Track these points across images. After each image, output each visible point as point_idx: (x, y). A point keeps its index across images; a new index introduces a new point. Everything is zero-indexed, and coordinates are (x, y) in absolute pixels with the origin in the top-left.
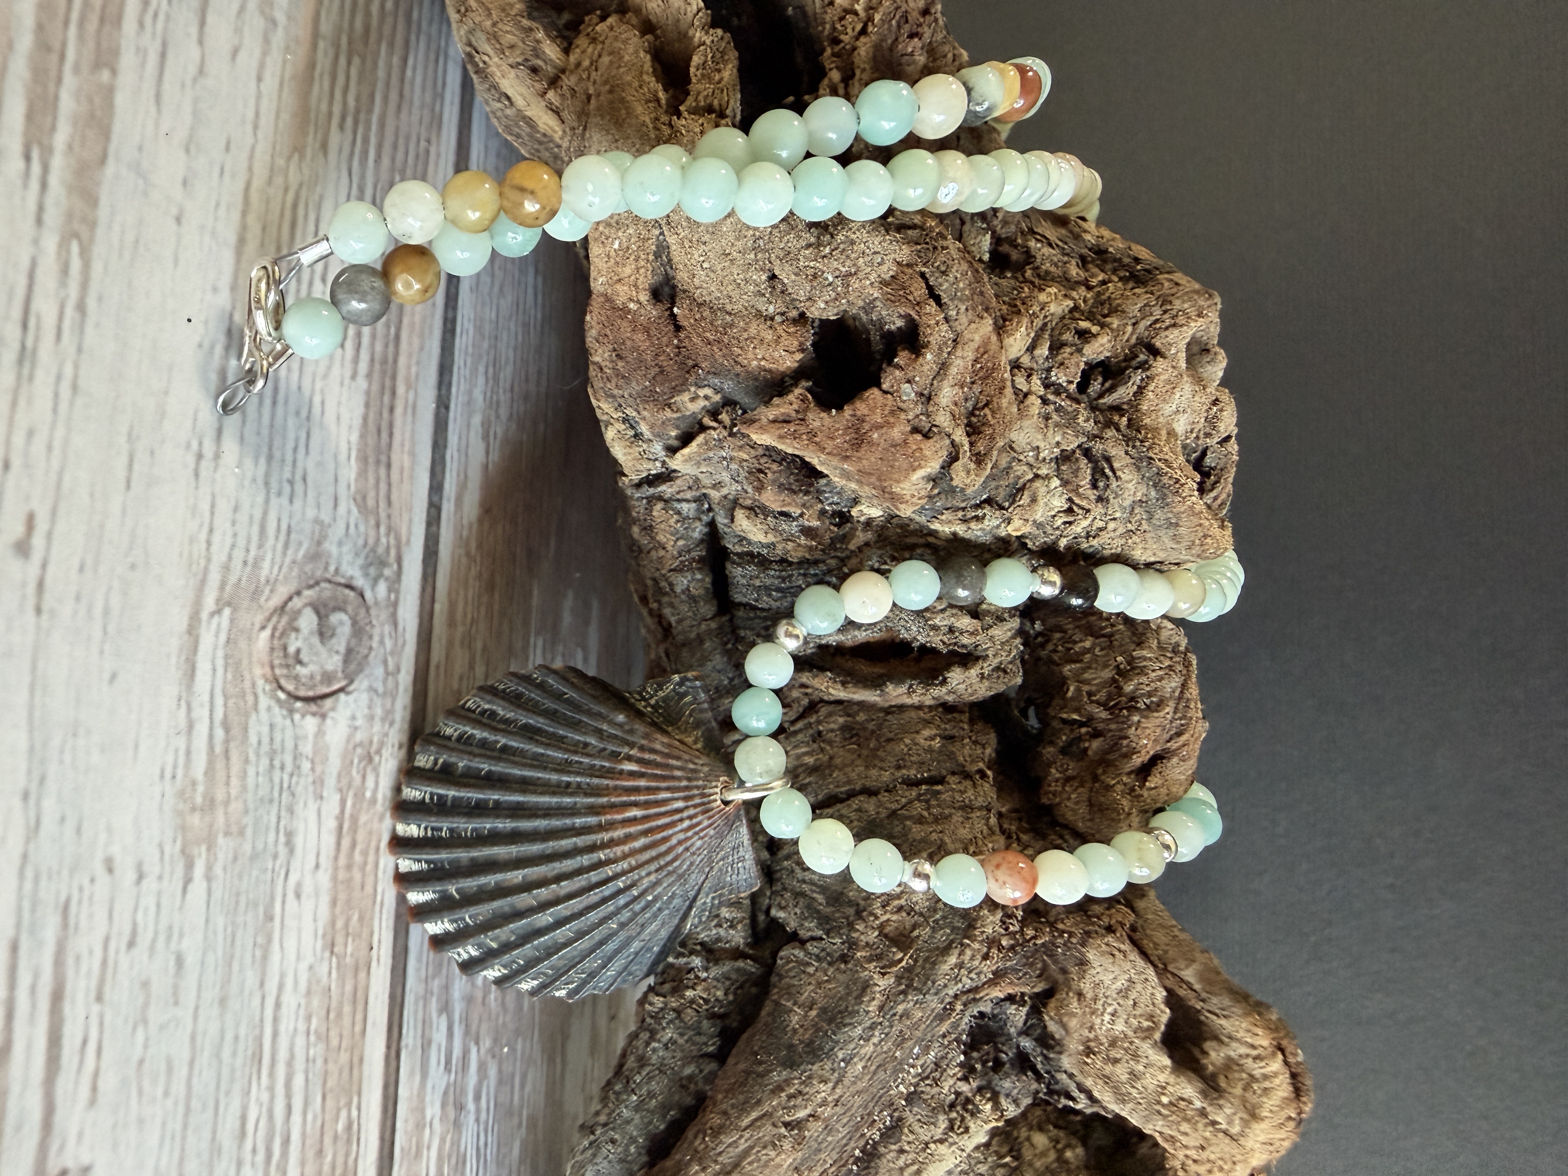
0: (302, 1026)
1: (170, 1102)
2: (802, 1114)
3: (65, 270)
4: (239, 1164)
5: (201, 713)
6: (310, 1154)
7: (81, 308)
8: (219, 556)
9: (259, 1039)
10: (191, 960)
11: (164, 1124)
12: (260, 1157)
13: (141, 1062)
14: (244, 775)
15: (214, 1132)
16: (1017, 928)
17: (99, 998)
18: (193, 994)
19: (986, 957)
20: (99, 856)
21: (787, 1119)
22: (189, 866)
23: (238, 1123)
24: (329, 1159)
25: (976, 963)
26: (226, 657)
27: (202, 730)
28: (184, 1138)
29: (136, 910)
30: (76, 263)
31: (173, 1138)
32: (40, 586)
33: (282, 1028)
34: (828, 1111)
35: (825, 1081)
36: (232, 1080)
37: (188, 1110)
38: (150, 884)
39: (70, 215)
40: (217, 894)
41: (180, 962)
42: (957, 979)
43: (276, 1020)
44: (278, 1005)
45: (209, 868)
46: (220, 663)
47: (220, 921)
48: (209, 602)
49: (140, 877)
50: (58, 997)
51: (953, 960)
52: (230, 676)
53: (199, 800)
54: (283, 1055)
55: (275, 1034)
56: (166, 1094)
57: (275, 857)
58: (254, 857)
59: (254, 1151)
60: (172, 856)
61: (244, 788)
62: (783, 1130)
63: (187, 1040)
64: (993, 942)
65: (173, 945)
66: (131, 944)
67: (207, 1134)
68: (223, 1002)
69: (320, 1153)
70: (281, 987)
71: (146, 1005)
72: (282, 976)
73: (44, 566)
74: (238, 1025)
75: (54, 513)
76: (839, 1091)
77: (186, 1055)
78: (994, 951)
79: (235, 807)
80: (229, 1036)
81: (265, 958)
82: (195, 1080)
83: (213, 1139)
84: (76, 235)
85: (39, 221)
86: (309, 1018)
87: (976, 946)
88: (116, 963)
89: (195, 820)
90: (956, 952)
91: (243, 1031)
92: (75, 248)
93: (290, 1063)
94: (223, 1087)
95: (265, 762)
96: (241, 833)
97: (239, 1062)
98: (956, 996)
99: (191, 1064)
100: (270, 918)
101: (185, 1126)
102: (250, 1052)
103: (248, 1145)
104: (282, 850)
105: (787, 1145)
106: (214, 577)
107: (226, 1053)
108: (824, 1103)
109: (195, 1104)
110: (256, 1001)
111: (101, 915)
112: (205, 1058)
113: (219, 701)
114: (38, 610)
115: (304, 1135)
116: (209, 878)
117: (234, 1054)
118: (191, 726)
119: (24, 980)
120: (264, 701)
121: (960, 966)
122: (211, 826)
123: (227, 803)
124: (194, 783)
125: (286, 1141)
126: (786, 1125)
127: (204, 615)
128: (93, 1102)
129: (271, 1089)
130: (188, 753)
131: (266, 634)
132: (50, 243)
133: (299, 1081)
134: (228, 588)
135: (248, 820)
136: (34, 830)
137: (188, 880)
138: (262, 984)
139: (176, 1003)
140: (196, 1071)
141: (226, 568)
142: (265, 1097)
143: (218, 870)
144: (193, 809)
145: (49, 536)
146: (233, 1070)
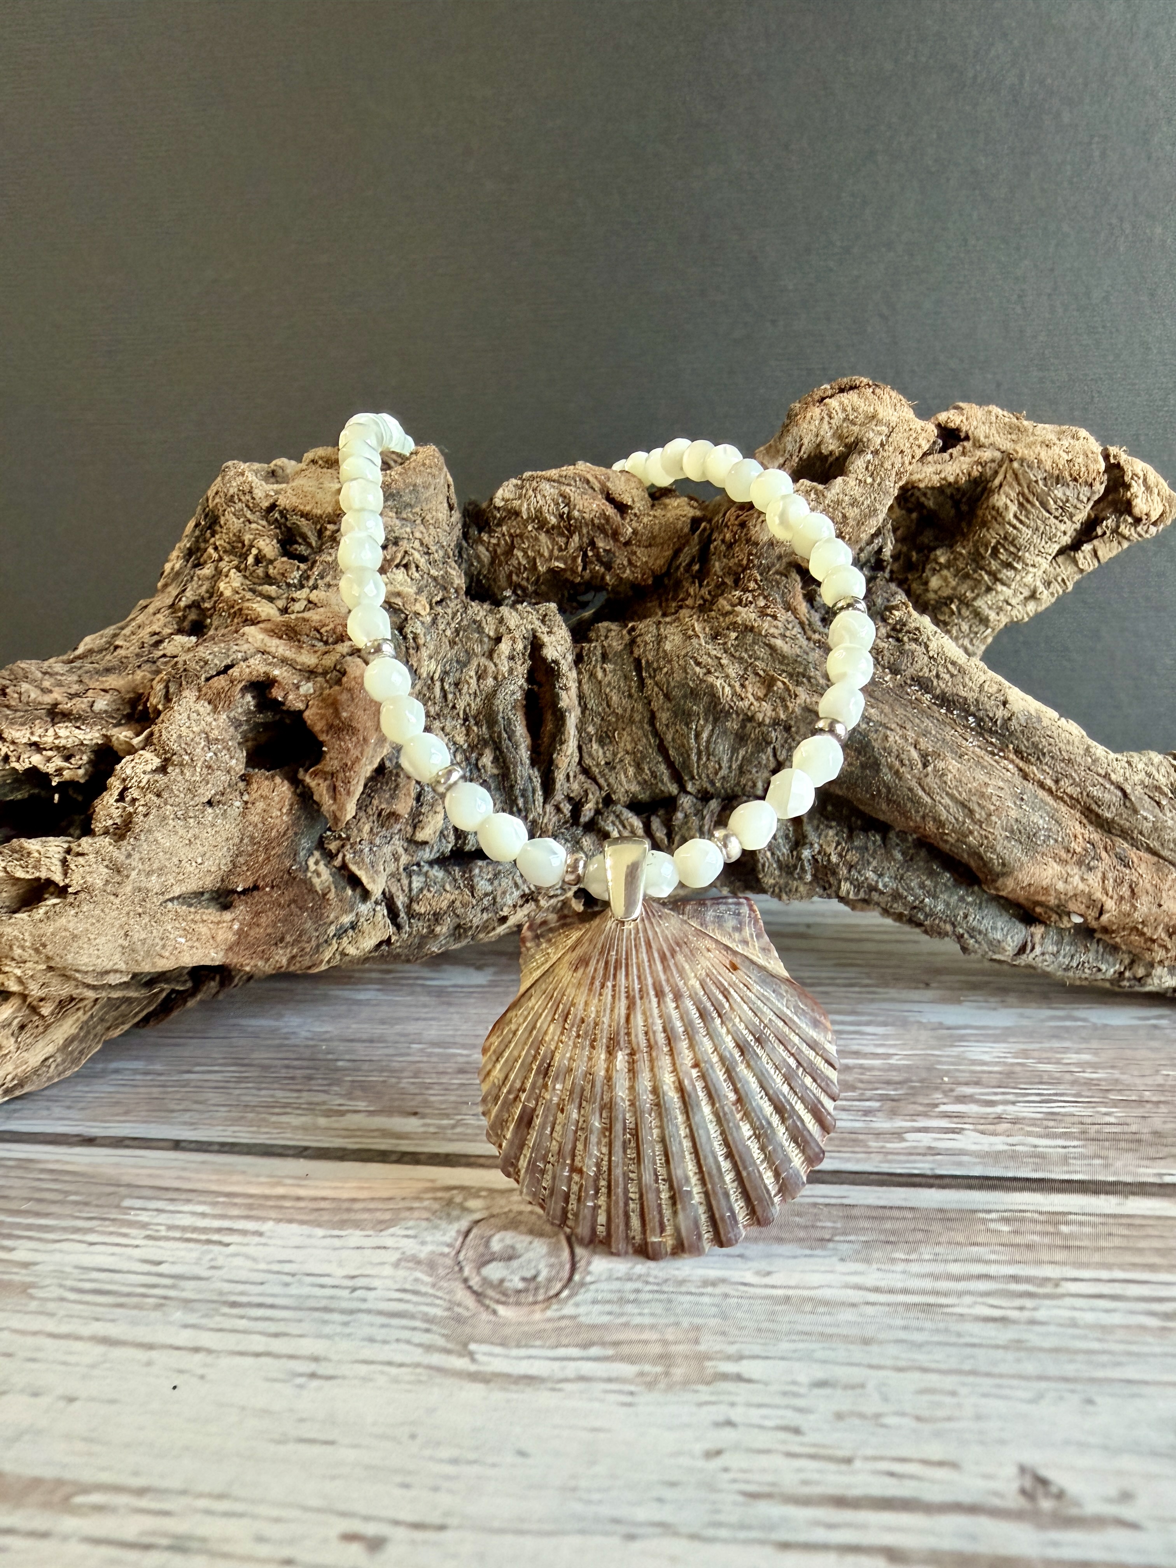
0: (900, 1267)
1: (963, 1391)
2: (915, 754)
3: (99, 1509)
4: (1032, 1322)
5: (571, 1369)
6: (1029, 1256)
7: (141, 1492)
8: (417, 1355)
9: (908, 1306)
10: (820, 1373)
11: (985, 1395)
12: (1028, 1303)
13: (918, 1419)
14: (641, 1327)
15: (997, 1347)
16: (749, 595)
17: (849, 1461)
18: (855, 1370)
19: (775, 617)
20: (701, 1463)
21: (920, 766)
22: (725, 1377)
23: (991, 1325)
24: (1036, 1238)
25: (780, 624)
26: (518, 1346)
27: (587, 1368)
28: (1001, 1376)
29: (761, 1427)
30: (96, 1498)
31: (999, 1386)
32: (417, 1526)
33: (900, 1285)
34: (911, 734)
35: (886, 737)
36: (947, 1330)
37: (973, 1373)
38: (736, 1414)
39: (46, 1505)
40: (756, 1349)
41: (822, 1384)
42: (794, 638)
43: (891, 1291)
44: (877, 1290)
45: (729, 1358)
46: (523, 1352)
47: (785, 1346)
48: (461, 1363)
49: (730, 1423)
50: (841, 1502)
51: (779, 643)
52: (538, 1343)
53: (659, 1369)
54: (928, 1284)
55: (905, 1291)
56: (953, 1394)
57: (726, 1296)
58: (724, 1317)
59: (1021, 1308)
60: (712, 1393)
61: (653, 1327)
62: (930, 769)
63: (902, 1375)
64: (763, 613)
65: (802, 1390)
66: (797, 1431)
67: (999, 1354)
68: (866, 1342)
69: (1029, 1247)
70: (858, 1287)
71: (862, 1416)
72: (847, 1286)
73: (396, 1523)
74: (890, 1327)
75: (343, 1514)
76: (893, 726)
77: (917, 1375)
78: (769, 611)
79: (670, 1336)
80: (902, 1335)
81: (826, 1303)
82: (943, 1366)
83: (1005, 1348)
84: (67, 1498)
85: (45, 1535)
86: (893, 1261)
87: (766, 625)
88: (815, 1445)
89: (678, 1372)
90: (773, 640)
91: (899, 1322)
92: (79, 1499)
93: (936, 1277)
94: (953, 1339)
95: (630, 1308)
96: (698, 1328)
97: (928, 1325)
98: (809, 639)
99: (925, 1370)
100: (787, 1299)
101: (988, 1375)
102: (920, 1315)
103: (1014, 1314)
104: (721, 1289)
105: (941, 765)
106: (436, 1359)
107: (918, 1337)
108: (905, 738)
109: (967, 1366)
110: (870, 1310)
111: (763, 1461)
112: (922, 1358)
113: (561, 1352)
114: (442, 1528)
115: (1011, 1262)
116: (740, 1358)
117: (920, 1329)
118: (582, 1378)
119: (820, 1535)
120: (568, 1310)
121: (784, 636)
122: (686, 1357)
123: (665, 1342)
124: (641, 1374)
125: (1015, 1279)
126: (925, 766)
127: (473, 1368)
128: (953, 1465)
129: (961, 1294)
130: (610, 1380)
131: (501, 1310)
132: (70, 1523)
133: (955, 1269)
134: (450, 1346)
135: (685, 1322)
136: (666, 1528)
137: (739, 1378)
138: (854, 1305)
139: (862, 1386)
140: (934, 1366)
141: (429, 1348)
142: (968, 1300)
143: (732, 1349)
144: (667, 1374)
145: (367, 1518)
146: (938, 1331)
